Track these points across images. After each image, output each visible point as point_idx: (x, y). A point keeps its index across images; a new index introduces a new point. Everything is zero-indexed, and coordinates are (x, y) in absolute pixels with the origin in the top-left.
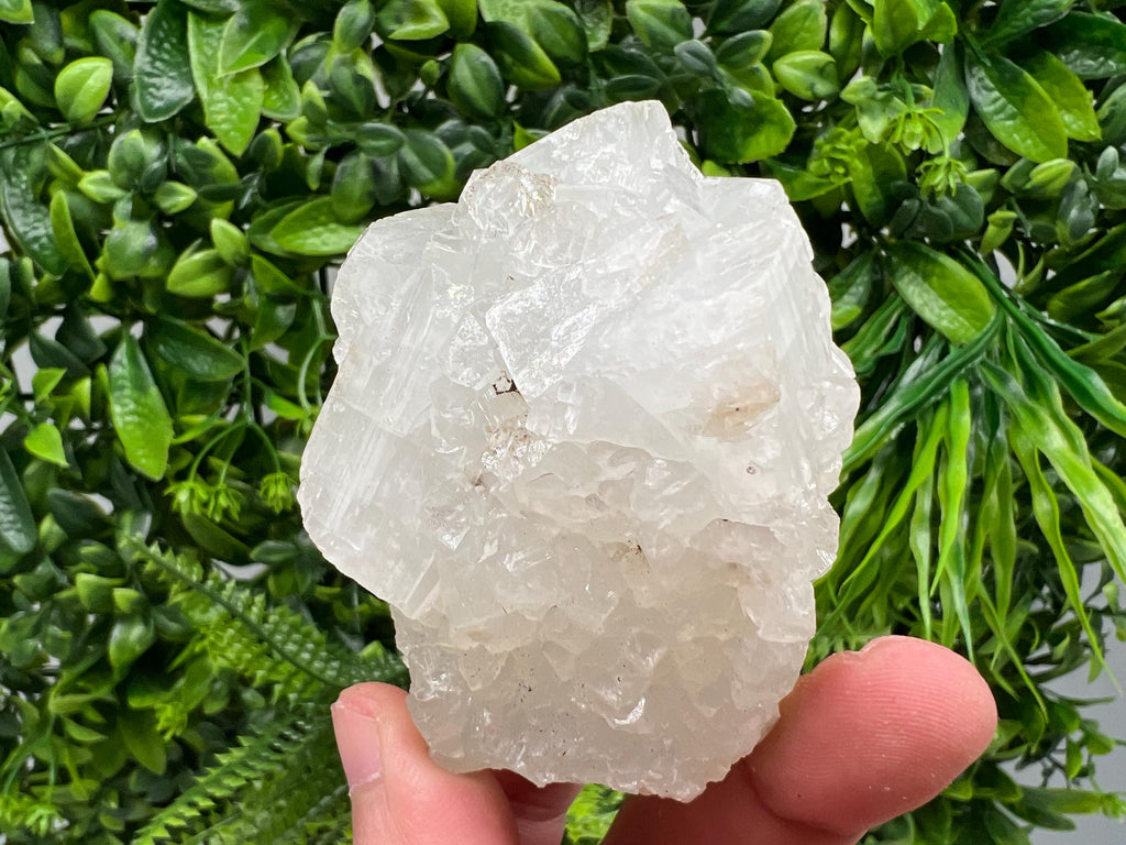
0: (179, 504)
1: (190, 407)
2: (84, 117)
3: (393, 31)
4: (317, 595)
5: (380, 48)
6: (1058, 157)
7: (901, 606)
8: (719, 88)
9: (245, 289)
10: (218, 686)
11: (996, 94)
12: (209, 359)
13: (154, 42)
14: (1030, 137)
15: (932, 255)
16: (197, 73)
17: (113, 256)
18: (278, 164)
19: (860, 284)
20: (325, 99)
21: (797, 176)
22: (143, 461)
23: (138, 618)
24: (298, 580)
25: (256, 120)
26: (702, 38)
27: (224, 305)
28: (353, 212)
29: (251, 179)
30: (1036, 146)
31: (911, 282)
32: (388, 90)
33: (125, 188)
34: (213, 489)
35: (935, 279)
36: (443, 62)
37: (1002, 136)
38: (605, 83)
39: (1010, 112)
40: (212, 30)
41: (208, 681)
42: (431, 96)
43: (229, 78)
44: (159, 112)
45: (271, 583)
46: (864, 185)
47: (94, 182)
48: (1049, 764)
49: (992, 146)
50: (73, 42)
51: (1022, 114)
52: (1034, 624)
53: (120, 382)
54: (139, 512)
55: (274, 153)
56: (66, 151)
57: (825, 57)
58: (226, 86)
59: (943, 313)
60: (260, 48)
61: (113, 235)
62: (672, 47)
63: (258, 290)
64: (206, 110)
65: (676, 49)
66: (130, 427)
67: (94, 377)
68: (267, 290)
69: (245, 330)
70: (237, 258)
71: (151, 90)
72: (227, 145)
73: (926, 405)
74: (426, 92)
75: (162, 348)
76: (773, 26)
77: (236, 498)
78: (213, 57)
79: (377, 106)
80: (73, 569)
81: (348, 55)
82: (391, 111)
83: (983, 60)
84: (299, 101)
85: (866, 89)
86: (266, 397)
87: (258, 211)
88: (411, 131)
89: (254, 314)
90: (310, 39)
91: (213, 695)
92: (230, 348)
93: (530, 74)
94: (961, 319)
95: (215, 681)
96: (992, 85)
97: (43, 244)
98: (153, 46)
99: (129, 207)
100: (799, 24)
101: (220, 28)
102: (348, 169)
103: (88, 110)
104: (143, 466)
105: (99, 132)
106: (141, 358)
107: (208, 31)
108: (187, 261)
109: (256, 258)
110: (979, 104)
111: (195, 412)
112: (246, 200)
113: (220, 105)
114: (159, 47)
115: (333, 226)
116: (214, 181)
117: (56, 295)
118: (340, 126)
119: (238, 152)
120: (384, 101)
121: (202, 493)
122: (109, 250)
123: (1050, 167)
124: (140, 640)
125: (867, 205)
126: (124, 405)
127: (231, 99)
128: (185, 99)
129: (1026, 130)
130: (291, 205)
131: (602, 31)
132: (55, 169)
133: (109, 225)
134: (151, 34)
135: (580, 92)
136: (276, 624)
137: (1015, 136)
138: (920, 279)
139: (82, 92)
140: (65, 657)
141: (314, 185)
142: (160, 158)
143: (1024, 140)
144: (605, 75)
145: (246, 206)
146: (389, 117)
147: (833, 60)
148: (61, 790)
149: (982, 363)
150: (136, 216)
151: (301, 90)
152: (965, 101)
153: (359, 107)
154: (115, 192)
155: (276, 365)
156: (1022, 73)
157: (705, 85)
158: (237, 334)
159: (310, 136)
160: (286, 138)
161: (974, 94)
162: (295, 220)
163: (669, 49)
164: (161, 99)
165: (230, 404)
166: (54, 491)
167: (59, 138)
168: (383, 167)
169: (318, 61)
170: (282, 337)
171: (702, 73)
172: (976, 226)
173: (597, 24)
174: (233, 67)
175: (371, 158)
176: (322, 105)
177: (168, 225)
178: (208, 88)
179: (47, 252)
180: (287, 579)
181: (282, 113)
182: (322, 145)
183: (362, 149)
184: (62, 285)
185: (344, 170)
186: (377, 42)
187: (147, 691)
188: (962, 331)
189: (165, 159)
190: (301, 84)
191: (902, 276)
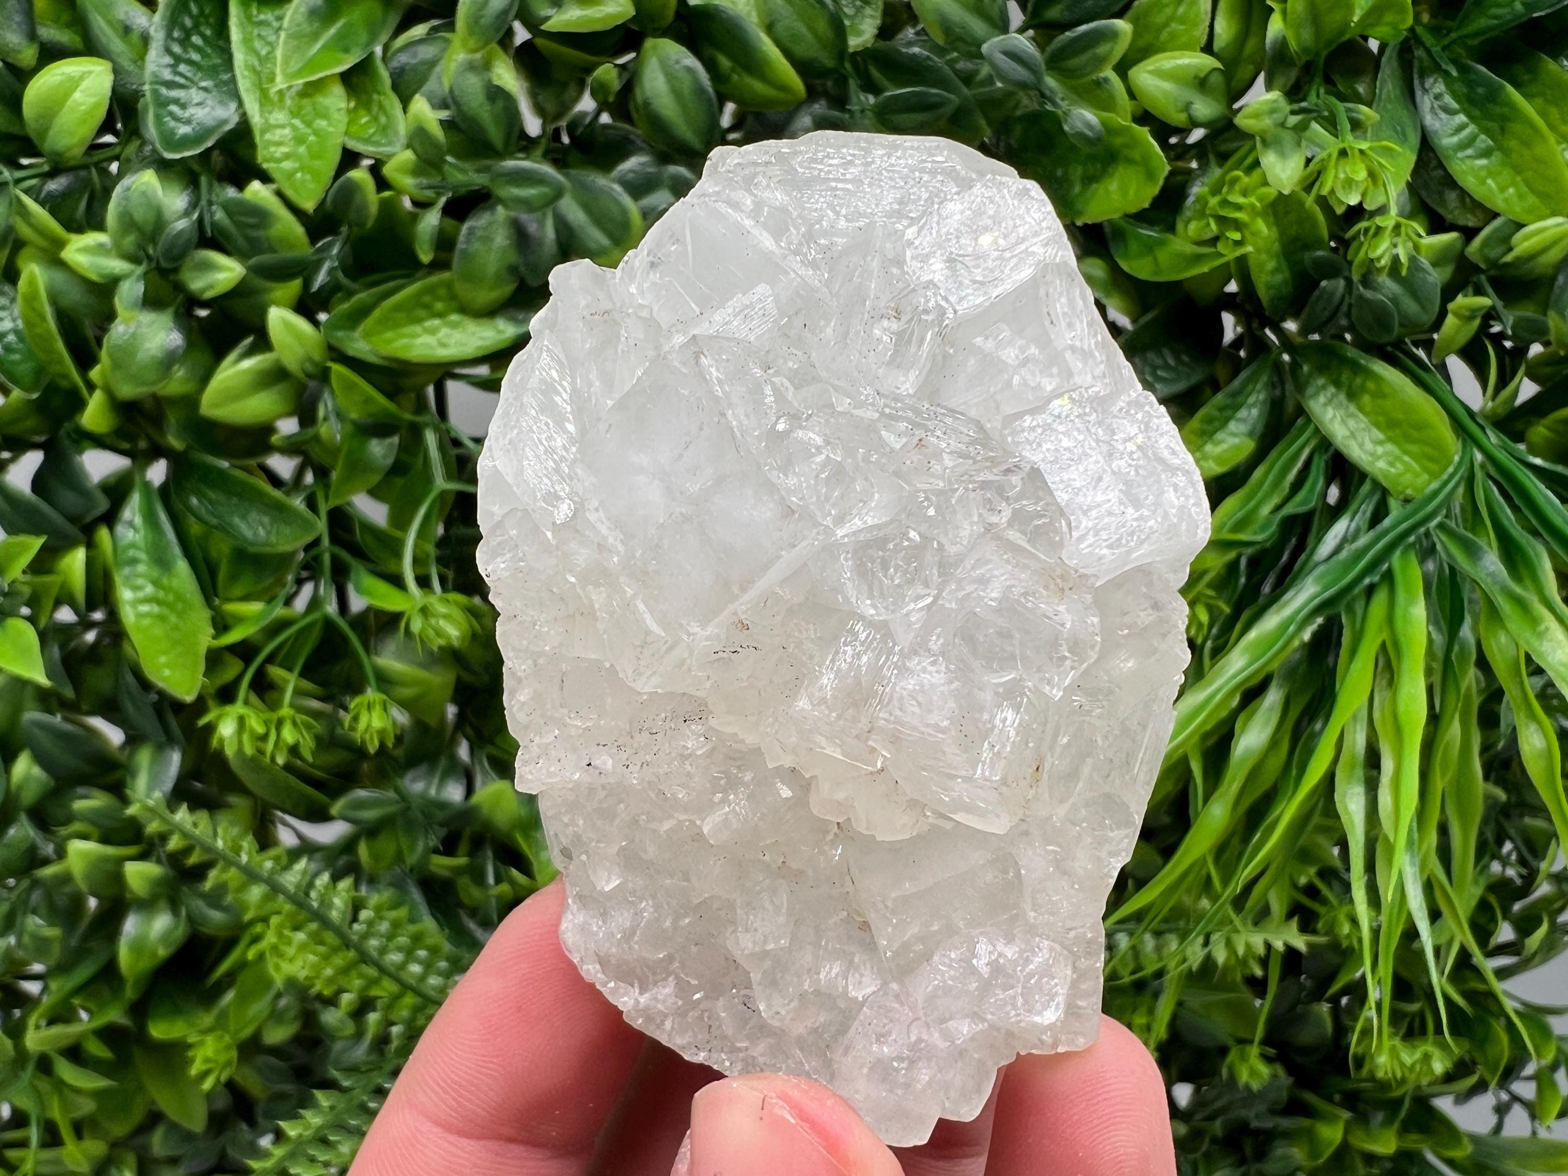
0: (221, 741)
1: (238, 591)
2: (69, 149)
3: (548, 18)
4: (433, 868)
5: (526, 45)
6: (1554, 214)
7: (1303, 880)
8: (1049, 107)
9: (321, 413)
10: (283, 1002)
11: (1461, 118)
12: (266, 520)
13: (176, 34)
14: (1514, 184)
15: (1363, 362)
16: (244, 84)
17: (117, 365)
18: (370, 223)
19: (1253, 405)
20: (442, 122)
21: (1161, 243)
22: (167, 672)
23: (162, 904)
24: (404, 847)
25: (335, 157)
26: (1021, 31)
27: (289, 437)
28: (486, 296)
29: (329, 246)
30: (1521, 197)
31: (1329, 402)
32: (539, 110)
33: (134, 259)
34: (274, 716)
35: (1366, 399)
36: (623, 67)
37: (1469, 182)
38: (872, 99)
39: (1483, 146)
40: (267, 15)
41: (269, 997)
42: (605, 118)
43: (294, 90)
44: (186, 142)
45: (363, 851)
46: (1264, 257)
47: (85, 250)
48: (1505, 1097)
49: (1452, 197)
50: (50, 33)
51: (1500, 148)
52: (1493, 900)
53: (131, 553)
54: (161, 748)
55: (364, 206)
56: (42, 204)
57: (1209, 62)
58: (288, 102)
59: (1380, 450)
60: (342, 44)
61: (119, 330)
62: (979, 46)
63: (340, 416)
64: (258, 139)
65: (985, 48)
66: (146, 622)
67: (90, 545)
68: (354, 415)
69: (322, 473)
70: (309, 367)
71: (173, 108)
72: (290, 193)
73: (1356, 591)
74: (597, 114)
75: (194, 501)
76: (1130, 14)
77: (308, 727)
78: (267, 59)
79: (523, 135)
80: (63, 831)
81: (478, 56)
82: (543, 141)
83: (1444, 66)
84: (402, 127)
85: (1272, 111)
86: (353, 576)
87: (339, 295)
88: (573, 172)
89: (334, 451)
90: (419, 30)
91: (276, 1016)
92: (298, 502)
93: (758, 86)
94: (1406, 458)
95: (279, 996)
96: (1455, 105)
97: (9, 343)
98: (173, 39)
99: (140, 288)
100: (1168, 11)
101: (278, 12)
102: (479, 233)
103: (75, 140)
104: (164, 679)
105: (94, 172)
106: (163, 517)
107: (262, 17)
108: (232, 371)
109: (337, 369)
110: (1436, 132)
111: (246, 598)
112: (321, 278)
113: (279, 132)
114: (185, 42)
115: (454, 317)
116: (272, 250)
117: (30, 423)
118: (466, 165)
119: (309, 205)
120: (533, 125)
121: (256, 724)
122: (111, 355)
123: (1544, 229)
124: (165, 938)
125: (1269, 287)
126: (136, 588)
127: (297, 122)
128: (225, 122)
129: (1507, 173)
130: (391, 284)
131: (868, 20)
132: (24, 230)
133: (111, 316)
134: (173, 22)
135: (836, 113)
136: (370, 923)
137: (1489, 181)
138: (1342, 397)
139: (65, 110)
140: (52, 962)
141: (426, 257)
142: (187, 213)
143: (1502, 190)
144: (871, 87)
145: (321, 288)
146: (539, 152)
147: (1219, 65)
148: (48, 1154)
149: (1441, 526)
150: (151, 302)
151: (405, 110)
152: (1415, 127)
153: (495, 134)
154: (117, 265)
155: (368, 528)
156: (1502, 87)
157: (1027, 103)
158: (309, 478)
159: (418, 181)
160: (382, 184)
161: (1429, 120)
162: (398, 308)
163: (973, 49)
164: (188, 122)
165: (300, 582)
166: (32, 715)
167: (33, 182)
168: (532, 228)
169: (432, 63)
170: (378, 485)
171: (1023, 86)
172: (1428, 318)
173: (859, 10)
174: (299, 73)
175: (513, 214)
176: (437, 132)
177: (203, 313)
178: (262, 105)
179: (16, 357)
180: (387, 845)
181: (377, 144)
182: (439, 195)
183: (500, 201)
184: (40, 407)
185: (471, 231)
186: (521, 35)
187: (177, 1011)
188: (1408, 477)
189: (196, 216)
190: (405, 102)
191: (1316, 394)
